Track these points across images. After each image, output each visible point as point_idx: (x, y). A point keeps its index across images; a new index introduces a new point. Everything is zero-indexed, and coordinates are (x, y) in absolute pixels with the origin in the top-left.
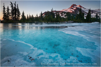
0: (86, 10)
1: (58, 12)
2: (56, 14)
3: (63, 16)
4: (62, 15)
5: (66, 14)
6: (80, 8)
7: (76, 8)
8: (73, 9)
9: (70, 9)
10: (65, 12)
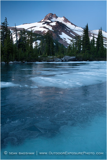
7: (55, 23)
8: (50, 24)
9: (43, 24)
10: (29, 31)
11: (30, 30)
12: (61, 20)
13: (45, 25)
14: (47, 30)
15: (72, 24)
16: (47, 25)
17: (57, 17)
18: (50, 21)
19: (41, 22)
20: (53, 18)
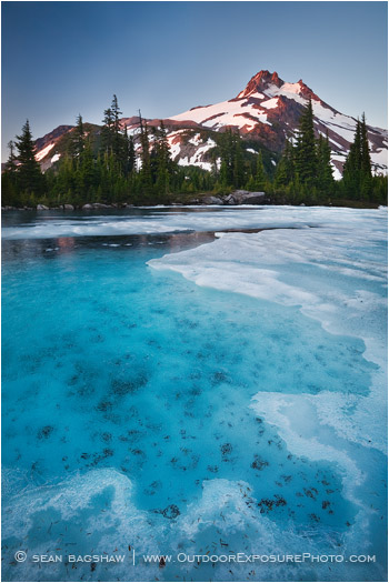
0: (338, 120)
1: (154, 131)
2: (145, 145)
3: (193, 161)
4: (188, 151)
5: (211, 144)
6: (303, 102)
7: (277, 100)
8: (262, 104)
9: (243, 105)
10: (206, 129)
11: (209, 124)
12: (291, 91)
13: (249, 109)
14: (253, 124)
15: (323, 104)
16: (254, 107)
17: (280, 83)
18: (262, 97)
19: (236, 100)
20: (269, 85)
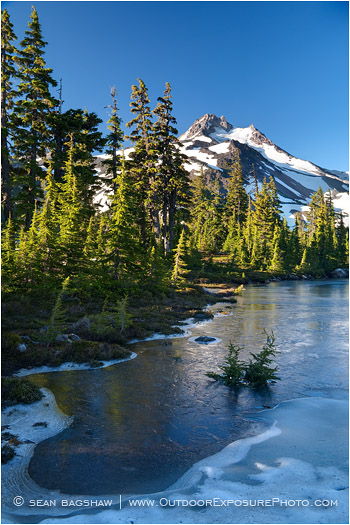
7: (228, 144)
8: (211, 149)
9: (188, 149)
12: (244, 135)
13: (196, 153)
14: (201, 169)
15: (278, 149)
16: (201, 151)
17: (230, 128)
18: (208, 140)
20: (216, 129)
